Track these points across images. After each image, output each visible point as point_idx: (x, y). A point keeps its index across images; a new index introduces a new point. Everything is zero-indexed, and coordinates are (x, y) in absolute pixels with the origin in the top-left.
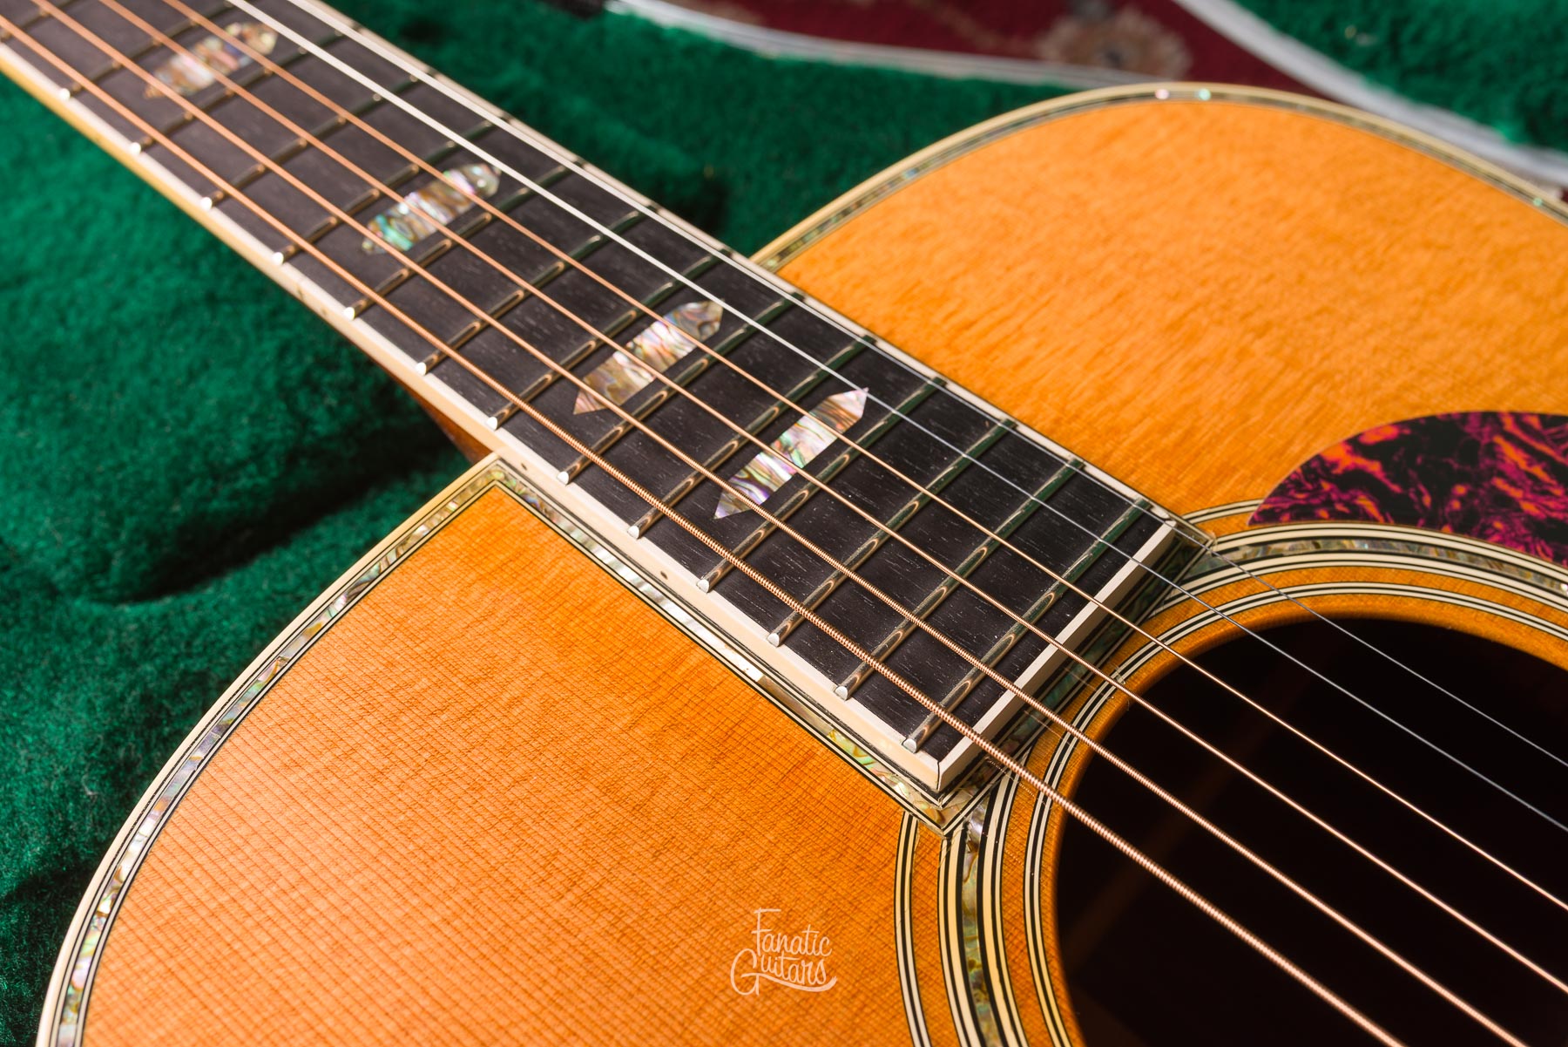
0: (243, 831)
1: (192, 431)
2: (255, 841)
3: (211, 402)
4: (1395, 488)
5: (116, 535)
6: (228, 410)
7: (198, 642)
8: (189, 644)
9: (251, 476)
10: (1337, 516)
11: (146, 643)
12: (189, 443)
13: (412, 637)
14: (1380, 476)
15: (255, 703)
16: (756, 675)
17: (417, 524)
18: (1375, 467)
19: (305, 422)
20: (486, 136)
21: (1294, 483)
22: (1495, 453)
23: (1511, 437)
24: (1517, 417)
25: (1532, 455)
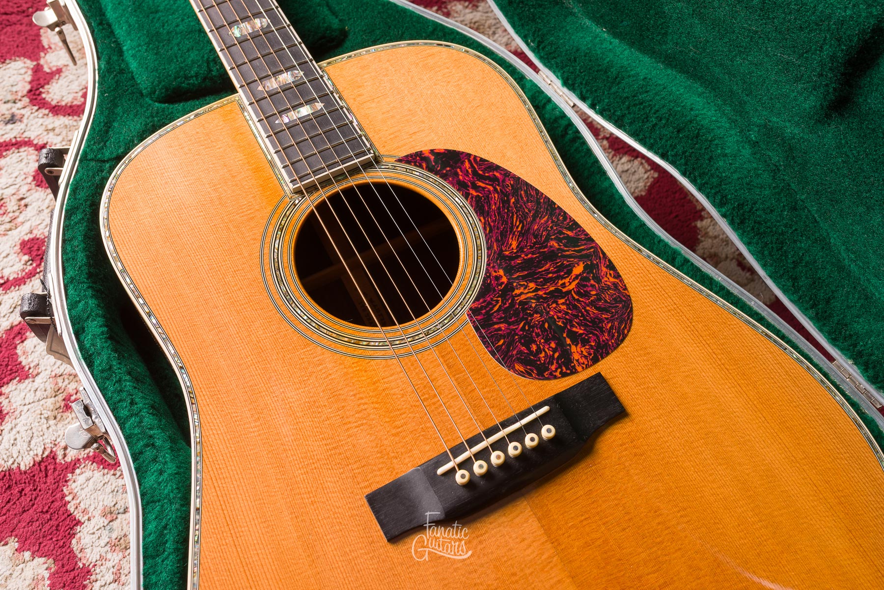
0: (157, 156)
1: (183, 65)
2: (158, 159)
3: (190, 59)
4: (433, 164)
5: (158, 86)
6: (193, 62)
7: (169, 116)
8: (167, 116)
9: (194, 80)
10: (415, 165)
11: (157, 113)
12: (181, 68)
13: (204, 129)
14: (432, 160)
15: (168, 132)
16: (269, 158)
17: (215, 105)
19: (211, 71)
20: (270, 10)
21: (411, 155)
22: (463, 163)
23: (470, 161)
24: (475, 157)
25: (472, 166)
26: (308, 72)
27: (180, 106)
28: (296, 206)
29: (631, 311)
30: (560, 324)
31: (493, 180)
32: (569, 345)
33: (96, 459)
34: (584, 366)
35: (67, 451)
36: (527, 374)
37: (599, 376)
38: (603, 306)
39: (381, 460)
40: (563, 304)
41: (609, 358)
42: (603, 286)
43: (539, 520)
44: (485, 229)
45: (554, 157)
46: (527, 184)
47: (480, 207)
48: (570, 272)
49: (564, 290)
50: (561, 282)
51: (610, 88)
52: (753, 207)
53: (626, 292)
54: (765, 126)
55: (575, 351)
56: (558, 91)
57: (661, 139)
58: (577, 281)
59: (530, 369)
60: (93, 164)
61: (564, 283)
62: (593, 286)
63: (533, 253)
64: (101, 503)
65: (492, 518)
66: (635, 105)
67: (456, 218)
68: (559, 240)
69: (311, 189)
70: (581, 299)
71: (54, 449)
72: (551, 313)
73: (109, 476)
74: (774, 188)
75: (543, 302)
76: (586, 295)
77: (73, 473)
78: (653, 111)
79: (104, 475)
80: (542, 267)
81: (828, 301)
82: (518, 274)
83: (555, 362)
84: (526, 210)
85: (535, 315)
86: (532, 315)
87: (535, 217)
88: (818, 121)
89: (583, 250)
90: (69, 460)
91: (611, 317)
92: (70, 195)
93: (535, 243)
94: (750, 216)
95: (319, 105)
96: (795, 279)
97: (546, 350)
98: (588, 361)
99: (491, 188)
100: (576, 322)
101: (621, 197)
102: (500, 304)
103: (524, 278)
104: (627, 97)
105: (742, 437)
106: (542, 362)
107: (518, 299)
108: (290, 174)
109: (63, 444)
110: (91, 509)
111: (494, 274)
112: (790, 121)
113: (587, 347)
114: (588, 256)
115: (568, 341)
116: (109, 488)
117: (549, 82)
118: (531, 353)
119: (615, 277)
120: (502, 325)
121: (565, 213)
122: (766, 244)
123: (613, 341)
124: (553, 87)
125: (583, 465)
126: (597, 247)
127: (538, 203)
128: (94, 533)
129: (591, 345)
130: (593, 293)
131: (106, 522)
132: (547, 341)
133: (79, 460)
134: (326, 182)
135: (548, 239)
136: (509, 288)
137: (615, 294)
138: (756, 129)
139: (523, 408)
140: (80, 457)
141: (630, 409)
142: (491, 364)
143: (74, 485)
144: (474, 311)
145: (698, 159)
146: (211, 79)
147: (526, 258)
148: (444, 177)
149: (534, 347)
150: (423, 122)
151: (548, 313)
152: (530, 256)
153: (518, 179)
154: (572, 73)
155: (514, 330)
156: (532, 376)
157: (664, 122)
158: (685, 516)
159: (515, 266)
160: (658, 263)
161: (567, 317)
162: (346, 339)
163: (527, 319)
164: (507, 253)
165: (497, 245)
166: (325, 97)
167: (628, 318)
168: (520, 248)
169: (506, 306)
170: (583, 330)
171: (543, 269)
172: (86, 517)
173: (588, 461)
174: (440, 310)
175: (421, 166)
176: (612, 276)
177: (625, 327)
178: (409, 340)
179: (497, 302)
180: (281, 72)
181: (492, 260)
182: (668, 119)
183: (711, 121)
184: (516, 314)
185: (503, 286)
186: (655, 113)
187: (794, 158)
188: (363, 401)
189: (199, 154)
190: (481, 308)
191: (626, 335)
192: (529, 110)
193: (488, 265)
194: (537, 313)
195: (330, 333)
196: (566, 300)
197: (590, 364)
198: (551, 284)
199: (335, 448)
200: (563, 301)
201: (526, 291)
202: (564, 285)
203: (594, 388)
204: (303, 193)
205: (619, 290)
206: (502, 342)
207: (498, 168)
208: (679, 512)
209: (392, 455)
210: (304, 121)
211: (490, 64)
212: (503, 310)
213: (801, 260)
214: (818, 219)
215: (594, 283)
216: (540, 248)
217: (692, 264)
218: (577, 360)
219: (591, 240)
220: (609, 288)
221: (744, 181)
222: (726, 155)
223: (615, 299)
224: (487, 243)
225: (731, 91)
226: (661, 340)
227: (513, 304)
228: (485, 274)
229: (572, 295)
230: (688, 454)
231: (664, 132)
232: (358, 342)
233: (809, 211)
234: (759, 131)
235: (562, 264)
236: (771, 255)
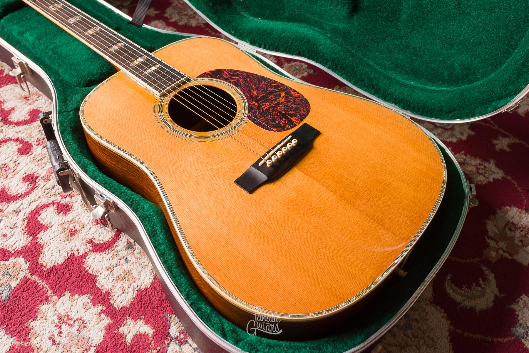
1: (90, 71)
3: (92, 68)
4: (212, 75)
5: (82, 81)
9: (96, 76)
10: (205, 77)
12: (89, 72)
13: (112, 84)
16: (144, 87)
18: (211, 73)
19: (102, 71)
20: (123, 40)
21: (202, 74)
22: (224, 72)
23: (226, 71)
24: (228, 70)
25: (228, 72)
26: (149, 56)
28: (163, 100)
29: (308, 102)
30: (284, 112)
31: (238, 75)
33: (94, 250)
34: (299, 123)
35: (79, 251)
36: (278, 131)
37: (305, 124)
38: (297, 103)
39: (235, 170)
40: (282, 106)
41: (307, 118)
42: (294, 98)
43: (303, 172)
44: (242, 91)
46: (251, 74)
47: (237, 84)
48: (280, 96)
49: (280, 102)
51: (270, 37)
52: (338, 60)
53: (304, 97)
54: (332, 29)
55: (293, 119)
56: (248, 48)
57: (296, 47)
58: (284, 98)
59: (279, 129)
60: (64, 113)
63: (264, 94)
64: (104, 266)
65: (285, 176)
66: (282, 39)
67: (229, 90)
68: (271, 88)
69: (169, 91)
70: (288, 103)
71: (72, 252)
73: (103, 255)
74: (343, 51)
75: (275, 108)
76: (290, 101)
77: (85, 258)
78: (289, 38)
79: (100, 255)
81: (377, 84)
82: (261, 101)
83: (287, 124)
84: (255, 81)
86: (272, 112)
87: (259, 83)
88: (349, 18)
89: (282, 88)
90: (82, 254)
91: (302, 106)
92: (60, 126)
93: (263, 91)
94: (338, 63)
95: (158, 65)
96: (363, 80)
97: (282, 121)
98: (299, 121)
99: (238, 78)
100: (289, 111)
102: (258, 112)
103: (263, 102)
104: (277, 38)
106: (282, 125)
107: (264, 109)
108: (157, 89)
109: (76, 249)
110: (100, 269)
111: (252, 103)
112: (340, 23)
114: (285, 90)
115: (289, 117)
116: (105, 259)
117: (244, 46)
118: (277, 124)
119: (297, 94)
120: (262, 118)
121: (270, 79)
122: (348, 72)
123: (306, 113)
124: (246, 48)
125: (312, 152)
126: (287, 87)
127: (258, 78)
128: (105, 278)
129: (298, 116)
130: (292, 100)
131: (109, 272)
132: (281, 119)
133: (86, 253)
134: (174, 88)
135: (267, 88)
136: (259, 107)
137: (300, 99)
138: (329, 32)
140: (86, 252)
141: (321, 132)
142: (263, 131)
143: (88, 263)
144: (249, 117)
145: (312, 49)
147: (261, 96)
148: (218, 78)
149: (277, 122)
150: (202, 63)
151: (278, 110)
152: (263, 95)
153: (247, 73)
154: (252, 37)
155: (267, 119)
156: (281, 131)
157: (295, 40)
158: (355, 157)
159: (258, 99)
161: (285, 110)
162: (203, 137)
163: (270, 114)
164: (254, 96)
165: (248, 94)
166: (159, 62)
167: (308, 105)
168: (258, 94)
169: (261, 112)
170: (293, 112)
171: (270, 97)
172: (99, 273)
173: (313, 150)
175: (207, 77)
177: (308, 108)
179: (257, 112)
180: (138, 58)
181: (249, 99)
182: (296, 39)
183: (312, 35)
184: (266, 113)
185: (257, 106)
187: (346, 37)
189: (114, 93)
190: (251, 115)
191: (310, 110)
193: (248, 101)
195: (196, 137)
198: (275, 101)
199: (215, 171)
200: (282, 105)
201: (266, 106)
202: (280, 101)
203: (305, 128)
204: (164, 96)
205: (301, 97)
206: (264, 123)
207: (238, 71)
208: (352, 157)
209: (239, 167)
210: (155, 71)
212: (260, 114)
213: (362, 73)
214: (363, 57)
215: (291, 97)
216: (265, 92)
218: (295, 122)
219: (283, 85)
220: (297, 98)
221: (332, 51)
222: (321, 45)
224: (245, 95)
225: (316, 21)
226: (323, 108)
227: (263, 111)
228: (248, 104)
229: (284, 103)
230: (348, 139)
232: (208, 137)
233: (358, 56)
234: (330, 33)
235: (276, 94)
236: (351, 75)
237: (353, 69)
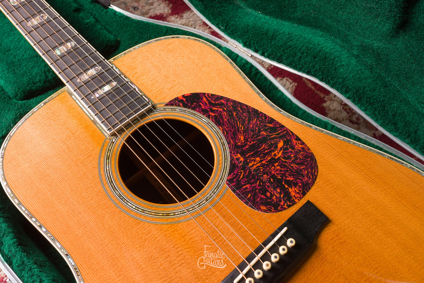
0: (26, 132)
2: (27, 133)
3: (34, 72)
4: (186, 103)
7: (29, 107)
8: (27, 107)
9: (39, 84)
10: (176, 106)
11: (21, 107)
12: (30, 78)
13: (51, 110)
14: (185, 101)
15: (30, 116)
16: (92, 119)
17: (54, 95)
18: (185, 99)
19: (47, 77)
21: (172, 100)
22: (202, 99)
23: (205, 97)
24: (208, 94)
25: (208, 100)
26: (104, 66)
27: (34, 100)
28: (113, 143)
29: (316, 161)
30: (279, 177)
31: (221, 105)
32: (288, 188)
34: (299, 198)
36: (269, 211)
37: (309, 202)
38: (300, 162)
40: (278, 166)
41: (311, 190)
42: (296, 151)
44: (223, 133)
45: (251, 85)
46: (240, 103)
47: (218, 121)
48: (276, 147)
49: (276, 158)
50: (273, 154)
51: (271, 42)
52: (364, 90)
53: (310, 151)
54: (362, 45)
55: (292, 191)
56: (241, 50)
57: (305, 64)
58: (282, 151)
59: (270, 207)
61: (275, 154)
62: (291, 152)
63: (254, 141)
66: (287, 49)
67: (206, 130)
68: (266, 130)
69: (121, 131)
70: (287, 161)
72: (273, 172)
74: (373, 77)
75: (267, 167)
76: (289, 158)
78: (298, 50)
80: (261, 147)
82: (248, 154)
83: (282, 200)
84: (244, 118)
85: (264, 176)
86: (262, 176)
87: (249, 120)
88: (392, 37)
89: (280, 133)
91: (306, 167)
93: (253, 135)
94: (363, 96)
95: (114, 84)
96: (395, 124)
97: (276, 194)
98: (300, 195)
99: (221, 110)
100: (288, 175)
101: (289, 100)
102: (243, 173)
103: (252, 156)
104: (282, 46)
105: (396, 219)
106: (275, 201)
107: (252, 169)
108: (106, 126)
111: (235, 157)
112: (375, 40)
113: (298, 187)
114: (283, 136)
115: (286, 186)
117: (235, 46)
118: (268, 198)
119: (301, 144)
120: (247, 186)
121: (265, 115)
122: (376, 109)
123: (311, 181)
124: (238, 48)
125: (314, 257)
126: (287, 130)
127: (249, 112)
129: (299, 186)
130: (292, 156)
132: (275, 189)
134: (128, 126)
135: (260, 131)
136: (246, 163)
137: (304, 154)
138: (356, 48)
139: (272, 232)
141: (331, 217)
142: (247, 209)
144: (230, 181)
145: (328, 71)
146: (49, 81)
147: (250, 144)
148: (193, 109)
149: (268, 194)
150: (174, 81)
151: (271, 173)
152: (252, 143)
153: (234, 102)
155: (254, 187)
156: (271, 211)
157: (305, 54)
158: (379, 272)
159: (245, 150)
160: (322, 131)
161: (282, 173)
162: (161, 214)
163: (260, 179)
164: (239, 144)
165: (232, 140)
166: (117, 78)
167: (315, 166)
168: (246, 140)
169: (247, 174)
170: (293, 178)
171: (262, 148)
173: (317, 253)
174: (211, 184)
175: (179, 106)
176: (300, 144)
177: (315, 171)
178: (197, 206)
179: (241, 173)
180: (88, 69)
181: (232, 150)
182: (307, 52)
183: (331, 49)
184: (253, 177)
185: (242, 163)
186: (299, 51)
187: (381, 59)
188: (179, 249)
189: (51, 125)
190: (233, 178)
191: (317, 176)
192: (231, 63)
193: (231, 153)
194: (264, 174)
195: (150, 213)
196: (279, 163)
197: (301, 197)
198: (268, 156)
200: (277, 164)
201: (255, 163)
202: (275, 155)
203: (308, 210)
204: (116, 135)
205: (306, 151)
206: (250, 195)
207: (222, 98)
208: (374, 271)
210: (108, 94)
211: (203, 42)
212: (245, 177)
213: (396, 113)
214: (400, 89)
215: (292, 150)
216: (257, 137)
217: (337, 127)
218: (294, 196)
219: (282, 126)
220: (300, 151)
221: (356, 77)
222: (343, 65)
223: (305, 157)
224: (227, 140)
225: (339, 30)
226: (336, 174)
227: (250, 172)
228: (231, 158)
229: (281, 159)
230: (370, 236)
231: (307, 60)
232: (168, 215)
233: (394, 86)
234: (358, 49)
235: (271, 143)
236: (379, 114)
237: (384, 106)
